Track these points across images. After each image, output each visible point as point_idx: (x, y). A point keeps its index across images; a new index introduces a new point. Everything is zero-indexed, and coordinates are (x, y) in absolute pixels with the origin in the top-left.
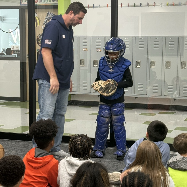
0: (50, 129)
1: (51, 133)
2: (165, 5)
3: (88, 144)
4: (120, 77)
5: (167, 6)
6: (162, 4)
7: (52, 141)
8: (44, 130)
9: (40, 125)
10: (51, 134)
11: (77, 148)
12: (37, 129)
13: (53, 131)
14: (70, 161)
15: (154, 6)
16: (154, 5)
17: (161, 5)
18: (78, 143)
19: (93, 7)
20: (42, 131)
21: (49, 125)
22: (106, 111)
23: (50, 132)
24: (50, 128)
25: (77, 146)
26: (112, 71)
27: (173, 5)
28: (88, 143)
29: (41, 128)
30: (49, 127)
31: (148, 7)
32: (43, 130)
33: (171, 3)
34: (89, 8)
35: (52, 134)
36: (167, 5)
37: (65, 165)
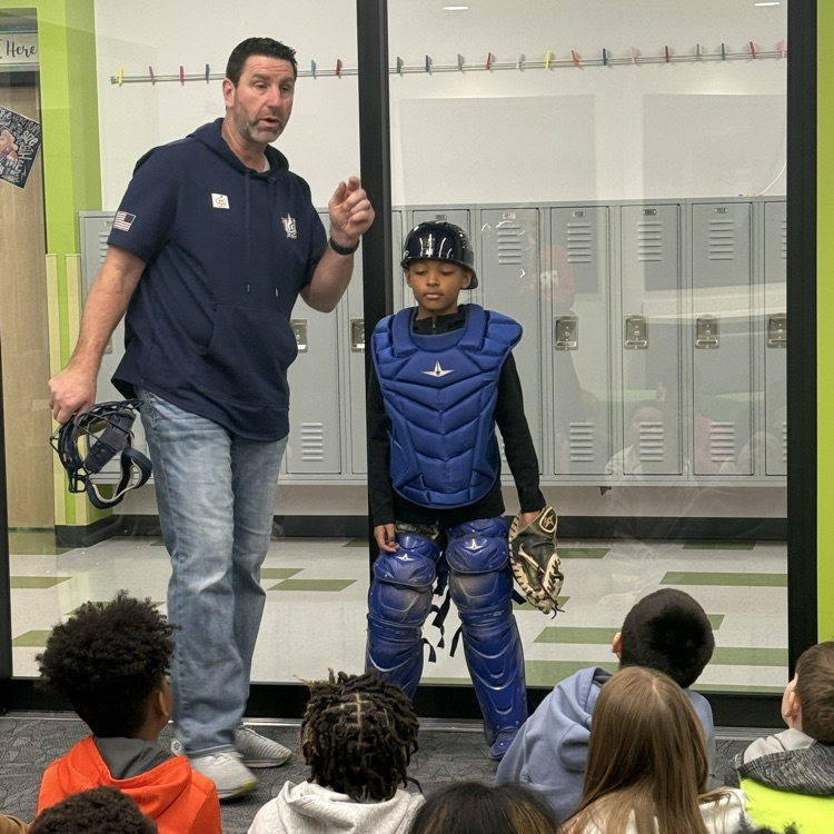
0: (132, 643)
1: (139, 660)
2: (539, 66)
3: (397, 728)
4: (483, 399)
5: (549, 66)
6: (523, 58)
7: (158, 695)
8: (106, 654)
9: (82, 633)
10: (142, 665)
11: (348, 757)
12: (70, 655)
13: (149, 648)
14: (310, 806)
15: (488, 67)
16: (489, 63)
17: (522, 65)
18: (352, 728)
19: (207, 79)
20: (96, 662)
21: (129, 625)
22: (405, 557)
23: (135, 655)
24: (134, 639)
25: (350, 746)
26: (443, 373)
27: (576, 62)
28: (397, 722)
29: (89, 647)
30: (126, 633)
31: (463, 71)
32: (98, 656)
33: (563, 54)
34: (185, 83)
35: (148, 664)
36: (547, 65)
37: (287, 824)
